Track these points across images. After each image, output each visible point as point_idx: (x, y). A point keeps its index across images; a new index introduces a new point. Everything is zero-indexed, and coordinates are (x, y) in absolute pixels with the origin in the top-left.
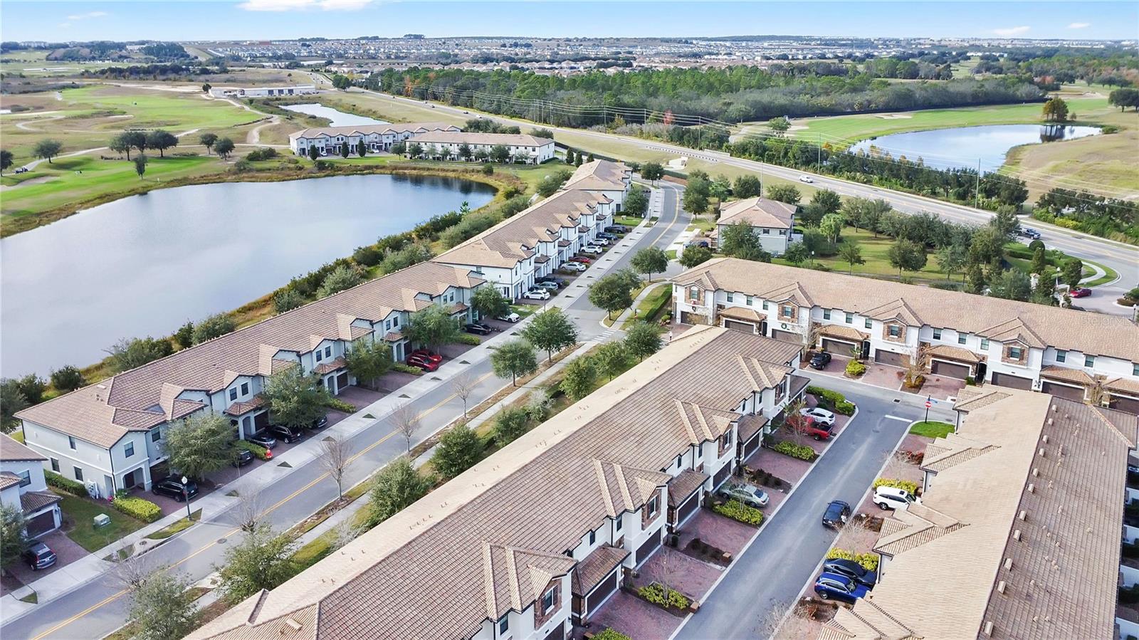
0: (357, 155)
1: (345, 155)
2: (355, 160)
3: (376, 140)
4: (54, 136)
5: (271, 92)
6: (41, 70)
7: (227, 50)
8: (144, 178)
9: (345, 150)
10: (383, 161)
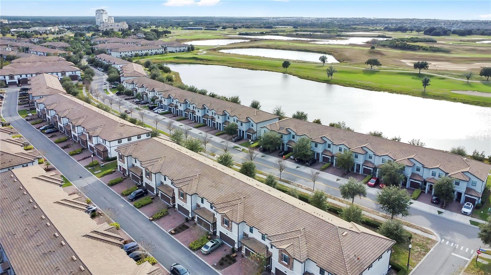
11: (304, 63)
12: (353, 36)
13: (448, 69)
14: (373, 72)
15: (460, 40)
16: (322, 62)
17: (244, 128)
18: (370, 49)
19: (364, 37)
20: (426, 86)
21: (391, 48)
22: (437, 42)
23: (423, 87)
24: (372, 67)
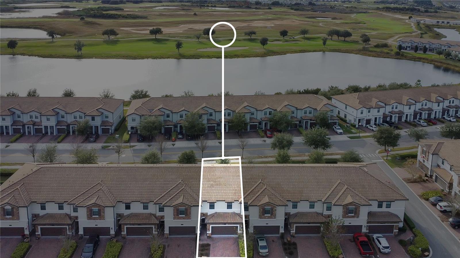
0: (422, 52)
1: (416, 51)
2: (420, 54)
3: (438, 47)
4: (307, 28)
5: (438, 22)
6: (366, 6)
7: (453, 4)
8: (325, 47)
9: (416, 49)
10: (431, 57)
11: (24, 40)
12: (33, 8)
13: (171, 33)
14: (115, 42)
15: (140, 8)
16: (51, 37)
17: (98, 122)
18: (79, 20)
19: (46, 8)
20: (180, 49)
21: (92, 18)
22: (124, 10)
23: (177, 49)
24: (109, 37)
